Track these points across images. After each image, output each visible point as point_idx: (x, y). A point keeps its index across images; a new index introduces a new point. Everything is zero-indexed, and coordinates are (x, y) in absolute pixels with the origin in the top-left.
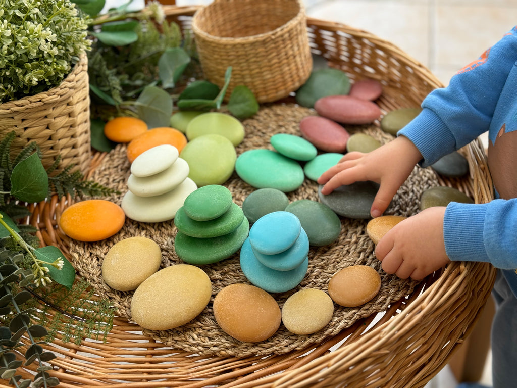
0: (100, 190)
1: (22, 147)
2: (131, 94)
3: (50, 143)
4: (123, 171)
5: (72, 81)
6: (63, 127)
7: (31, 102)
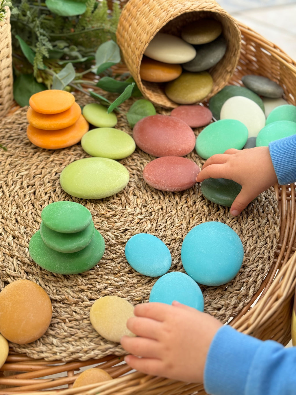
2: (60, 63)
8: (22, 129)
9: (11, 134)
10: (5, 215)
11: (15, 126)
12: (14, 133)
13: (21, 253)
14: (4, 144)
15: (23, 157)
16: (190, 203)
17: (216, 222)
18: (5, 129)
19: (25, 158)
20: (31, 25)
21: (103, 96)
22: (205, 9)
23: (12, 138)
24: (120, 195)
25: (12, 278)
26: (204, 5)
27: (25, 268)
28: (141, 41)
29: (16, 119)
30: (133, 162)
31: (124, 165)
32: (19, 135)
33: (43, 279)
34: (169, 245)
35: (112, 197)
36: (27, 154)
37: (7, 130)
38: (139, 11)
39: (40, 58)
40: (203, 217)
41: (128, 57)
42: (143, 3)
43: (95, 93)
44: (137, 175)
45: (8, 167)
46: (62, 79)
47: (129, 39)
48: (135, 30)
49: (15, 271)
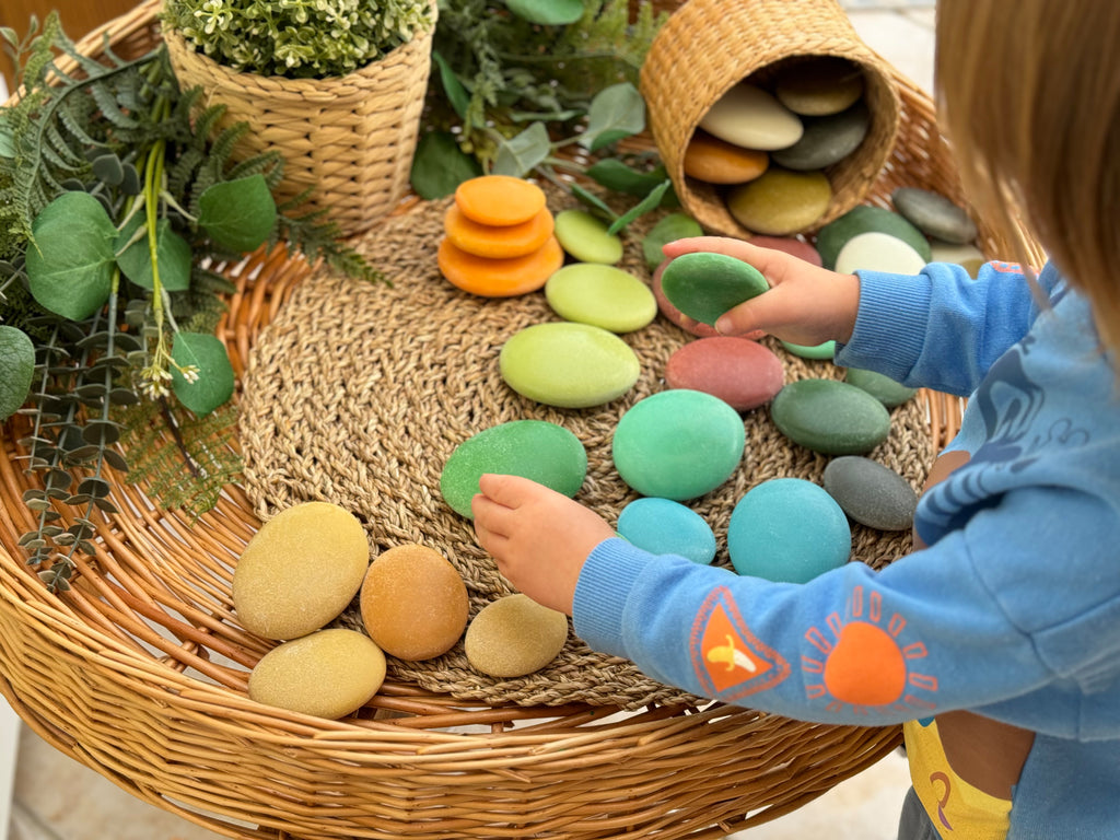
0: (361, 267)
1: (259, 151)
2: (518, 117)
3: (308, 162)
4: (425, 251)
5: (372, 77)
6: (333, 144)
7: (284, 90)
8: (425, 247)
9: (402, 255)
10: (386, 417)
11: (411, 239)
12: (409, 253)
13: (415, 495)
14: (387, 273)
15: (425, 305)
16: (758, 437)
17: (805, 482)
18: (390, 243)
19: (429, 308)
20: (468, 35)
21: (597, 195)
22: (833, 53)
23: (403, 263)
24: (616, 405)
25: (395, 540)
26: (833, 42)
27: (422, 525)
28: (696, 100)
29: (415, 225)
30: (648, 341)
31: (631, 344)
32: (417, 258)
33: (455, 549)
34: (707, 515)
35: (600, 407)
36: (433, 300)
37: (394, 246)
38: (697, 37)
39: (478, 104)
40: (780, 469)
41: (661, 126)
42: (707, 22)
43: (580, 188)
44: (655, 369)
45: (393, 322)
46: (521, 153)
47: (669, 91)
48: (684, 76)
49: (401, 526)
